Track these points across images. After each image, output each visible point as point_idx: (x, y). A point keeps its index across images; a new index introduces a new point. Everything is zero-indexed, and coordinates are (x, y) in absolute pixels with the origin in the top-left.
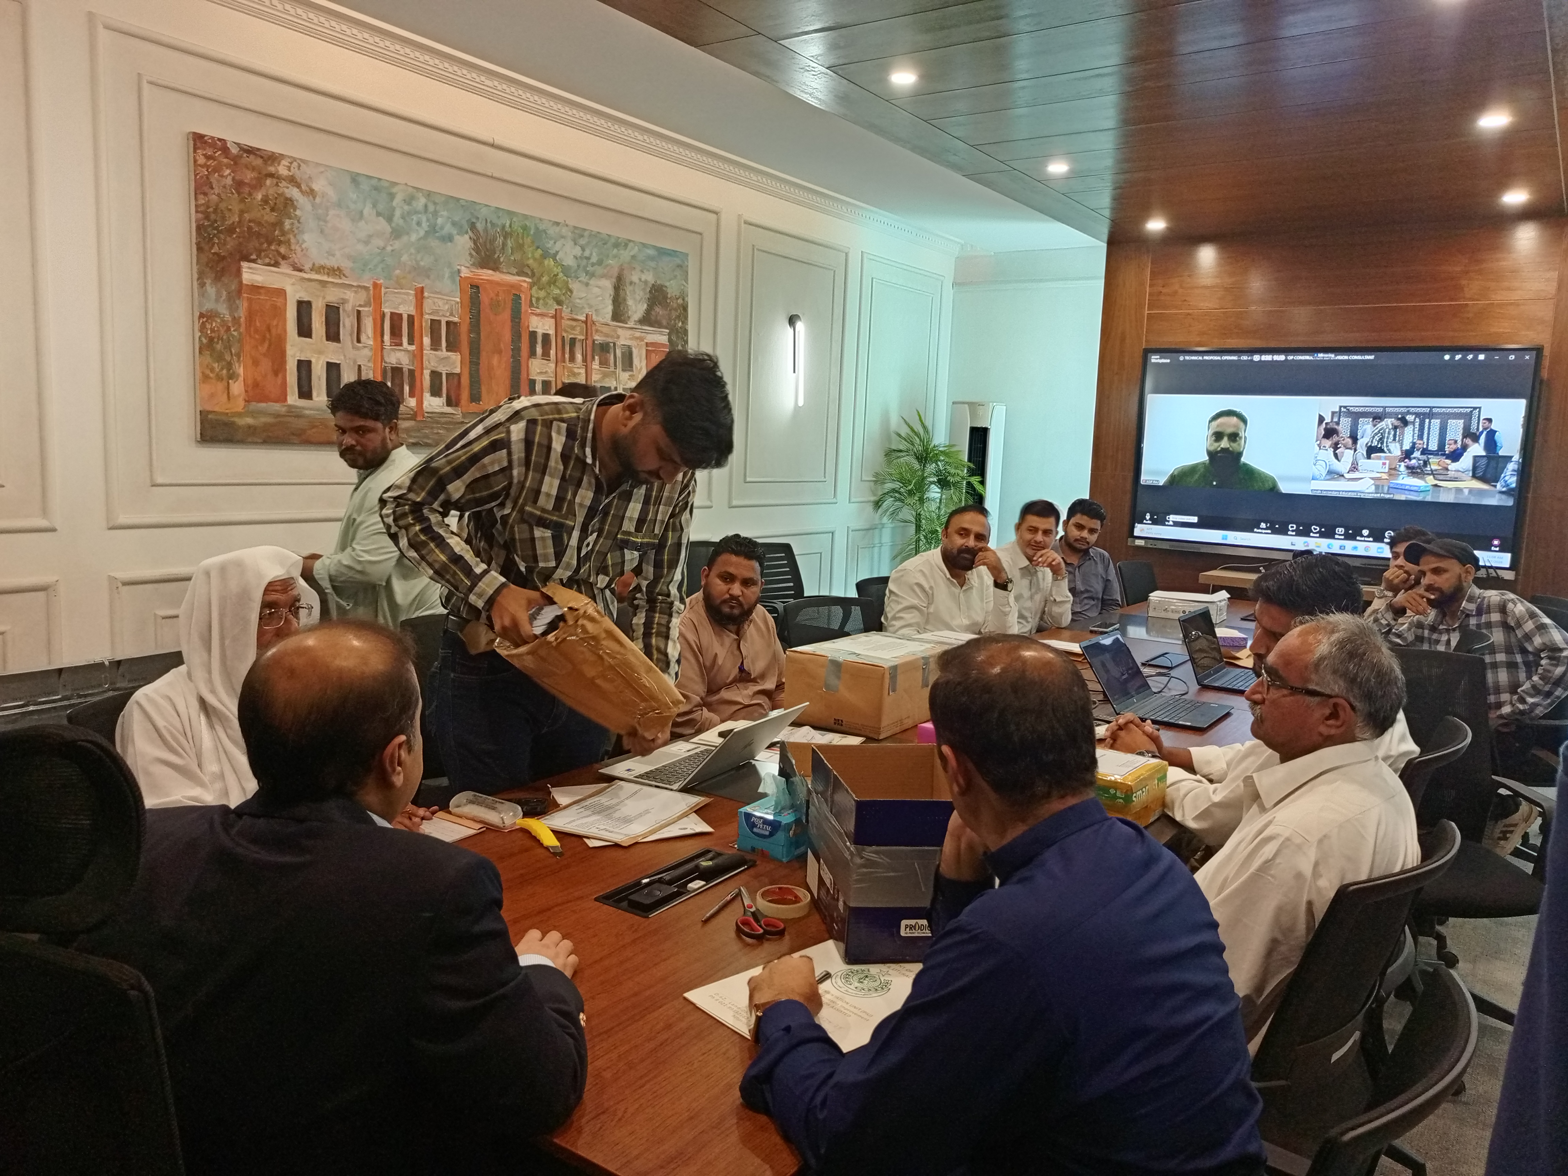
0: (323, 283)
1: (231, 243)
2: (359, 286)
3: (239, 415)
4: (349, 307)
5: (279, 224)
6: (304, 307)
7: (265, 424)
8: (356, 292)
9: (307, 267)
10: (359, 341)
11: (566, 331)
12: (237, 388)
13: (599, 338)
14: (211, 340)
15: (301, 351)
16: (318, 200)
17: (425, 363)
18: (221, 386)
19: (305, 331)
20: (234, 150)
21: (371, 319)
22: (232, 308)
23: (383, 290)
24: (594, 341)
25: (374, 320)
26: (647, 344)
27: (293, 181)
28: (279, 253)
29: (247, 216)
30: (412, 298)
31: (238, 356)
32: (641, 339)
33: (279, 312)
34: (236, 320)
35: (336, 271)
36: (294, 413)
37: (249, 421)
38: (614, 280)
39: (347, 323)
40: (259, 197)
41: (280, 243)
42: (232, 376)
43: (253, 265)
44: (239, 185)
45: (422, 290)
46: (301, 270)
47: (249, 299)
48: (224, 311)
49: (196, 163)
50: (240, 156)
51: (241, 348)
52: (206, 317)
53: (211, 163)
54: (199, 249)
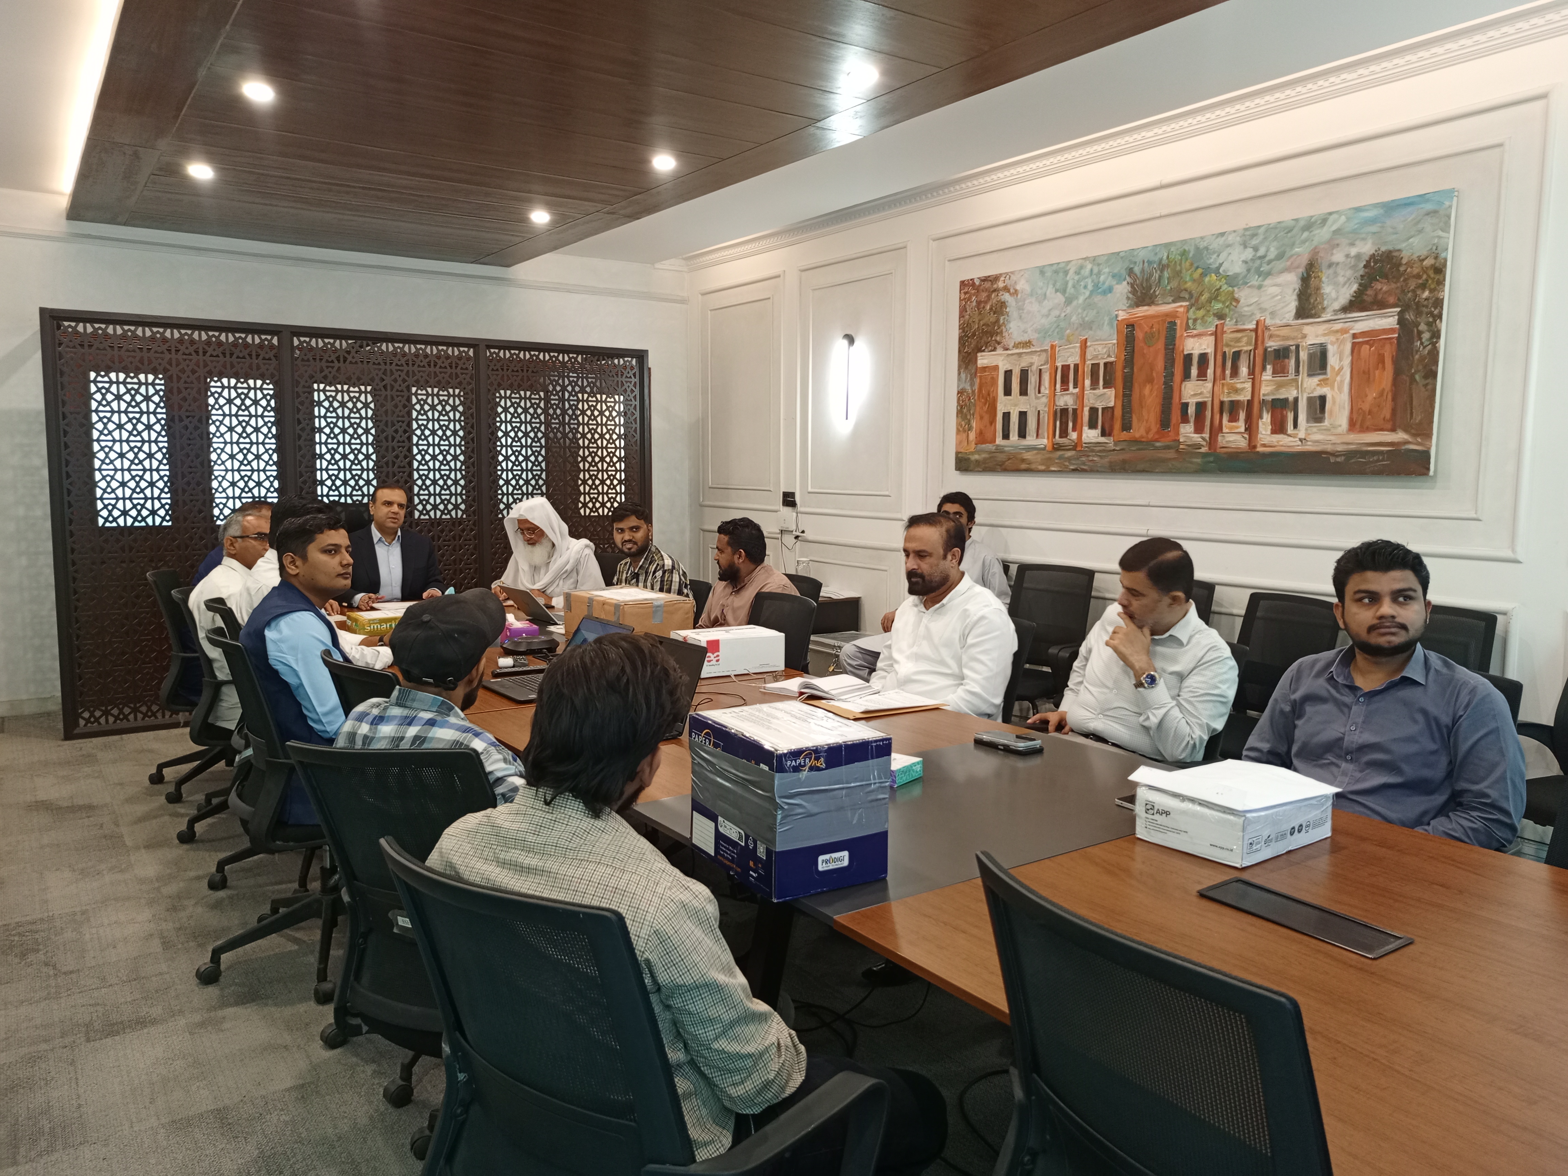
0: (1020, 354)
1: (974, 343)
2: (1041, 351)
3: (972, 453)
4: (1034, 368)
5: (998, 321)
6: (1008, 374)
7: (985, 459)
8: (1039, 355)
9: (1011, 347)
10: (1039, 392)
11: (1228, 345)
12: (972, 435)
13: (1272, 344)
14: (961, 407)
15: (1005, 406)
16: (1019, 296)
17: (1086, 401)
18: (965, 435)
19: (1008, 392)
20: (977, 283)
21: (1048, 374)
22: (972, 385)
23: (1057, 349)
24: (1266, 350)
25: (1050, 374)
26: (1355, 336)
27: (1006, 289)
28: (996, 341)
29: (982, 323)
30: (1078, 350)
31: (973, 415)
32: (1344, 331)
33: (994, 381)
34: (973, 392)
35: (1028, 344)
36: (1000, 450)
37: (976, 457)
38: (1301, 270)
39: (1033, 379)
40: (988, 307)
41: (997, 334)
42: (970, 429)
43: (983, 354)
44: (979, 303)
45: (1086, 341)
46: (1007, 349)
47: (980, 377)
48: (968, 387)
49: (961, 300)
50: (980, 285)
51: (975, 410)
52: (960, 393)
53: (967, 296)
54: (960, 351)
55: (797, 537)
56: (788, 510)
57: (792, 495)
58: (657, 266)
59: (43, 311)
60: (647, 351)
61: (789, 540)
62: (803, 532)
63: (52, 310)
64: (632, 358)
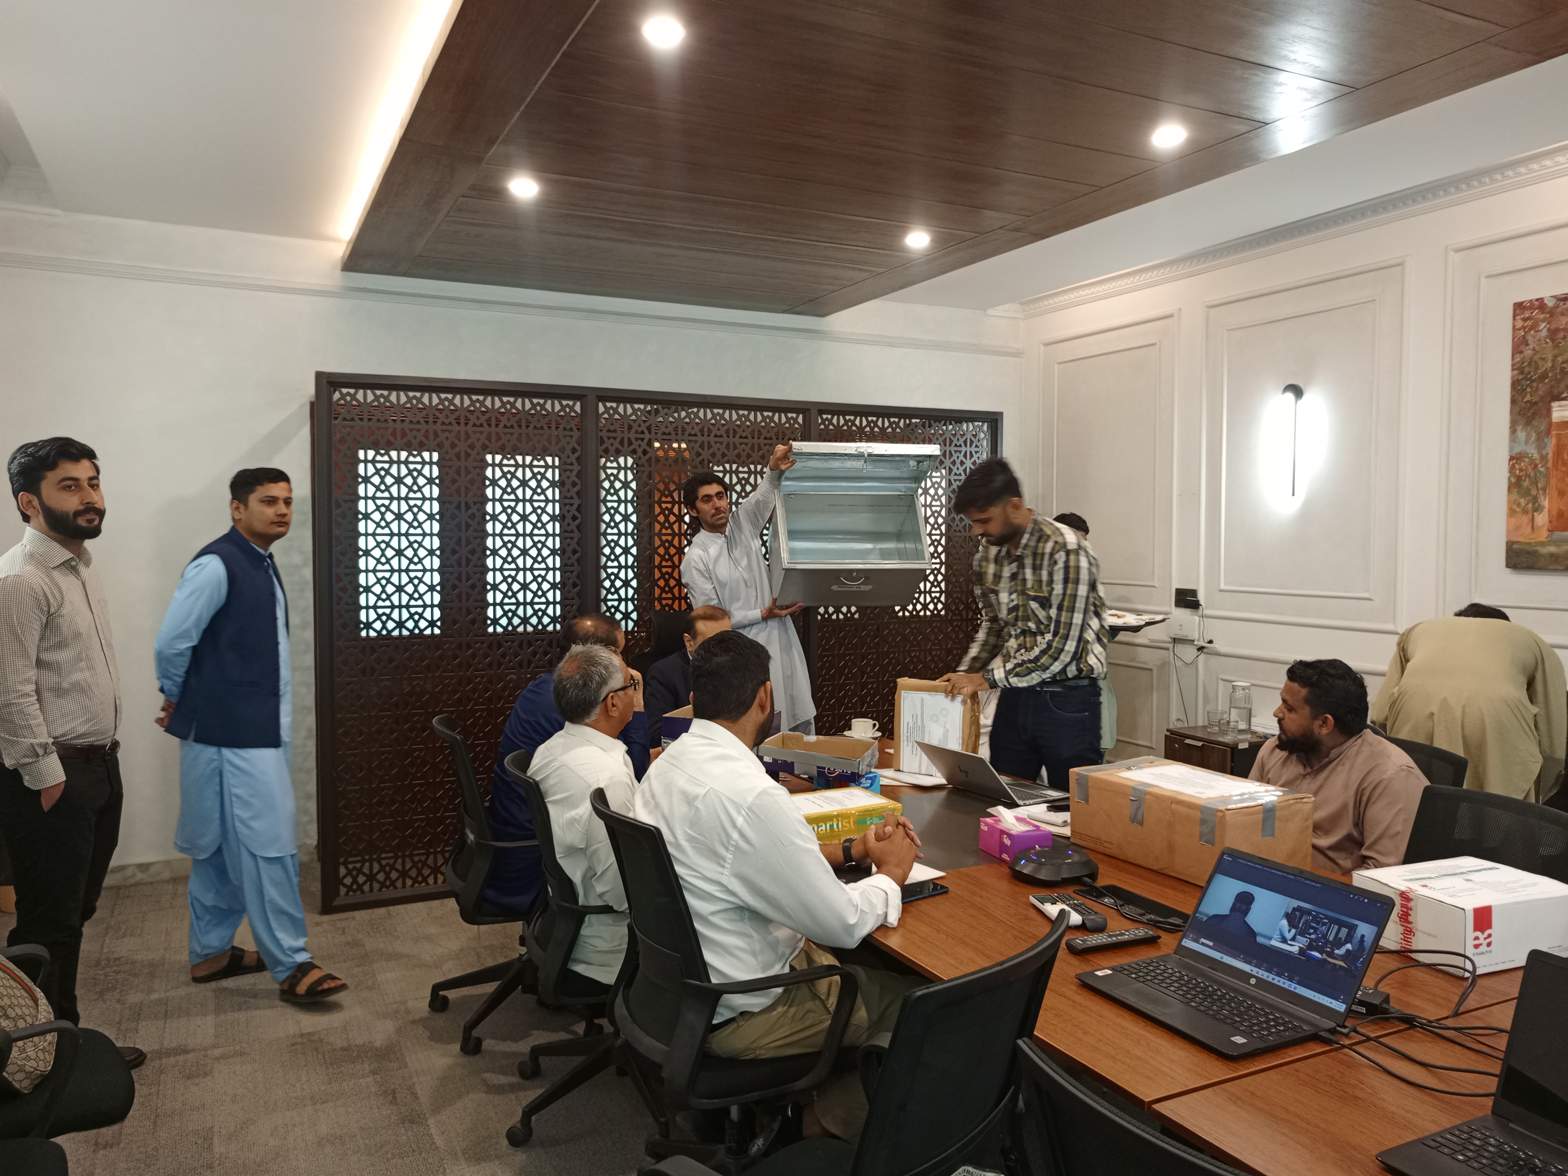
1: (1543, 389)
3: (1542, 544)
12: (1542, 519)
14: (1519, 478)
18: (1525, 519)
20: (1550, 303)
22: (1540, 446)
29: (1560, 359)
31: (1544, 489)
34: (1544, 458)
37: (1552, 549)
42: (1538, 509)
43: (1563, 403)
44: (1554, 333)
47: (1558, 436)
48: (1532, 451)
49: (1514, 329)
50: (1556, 307)
51: (1548, 482)
52: (1515, 459)
53: (1529, 323)
54: (1513, 401)
55: (1201, 649)
56: (1183, 614)
57: (1194, 593)
58: (991, 312)
59: (319, 375)
60: (1001, 414)
61: (1188, 653)
62: (1211, 642)
63: (330, 375)
64: (983, 422)
